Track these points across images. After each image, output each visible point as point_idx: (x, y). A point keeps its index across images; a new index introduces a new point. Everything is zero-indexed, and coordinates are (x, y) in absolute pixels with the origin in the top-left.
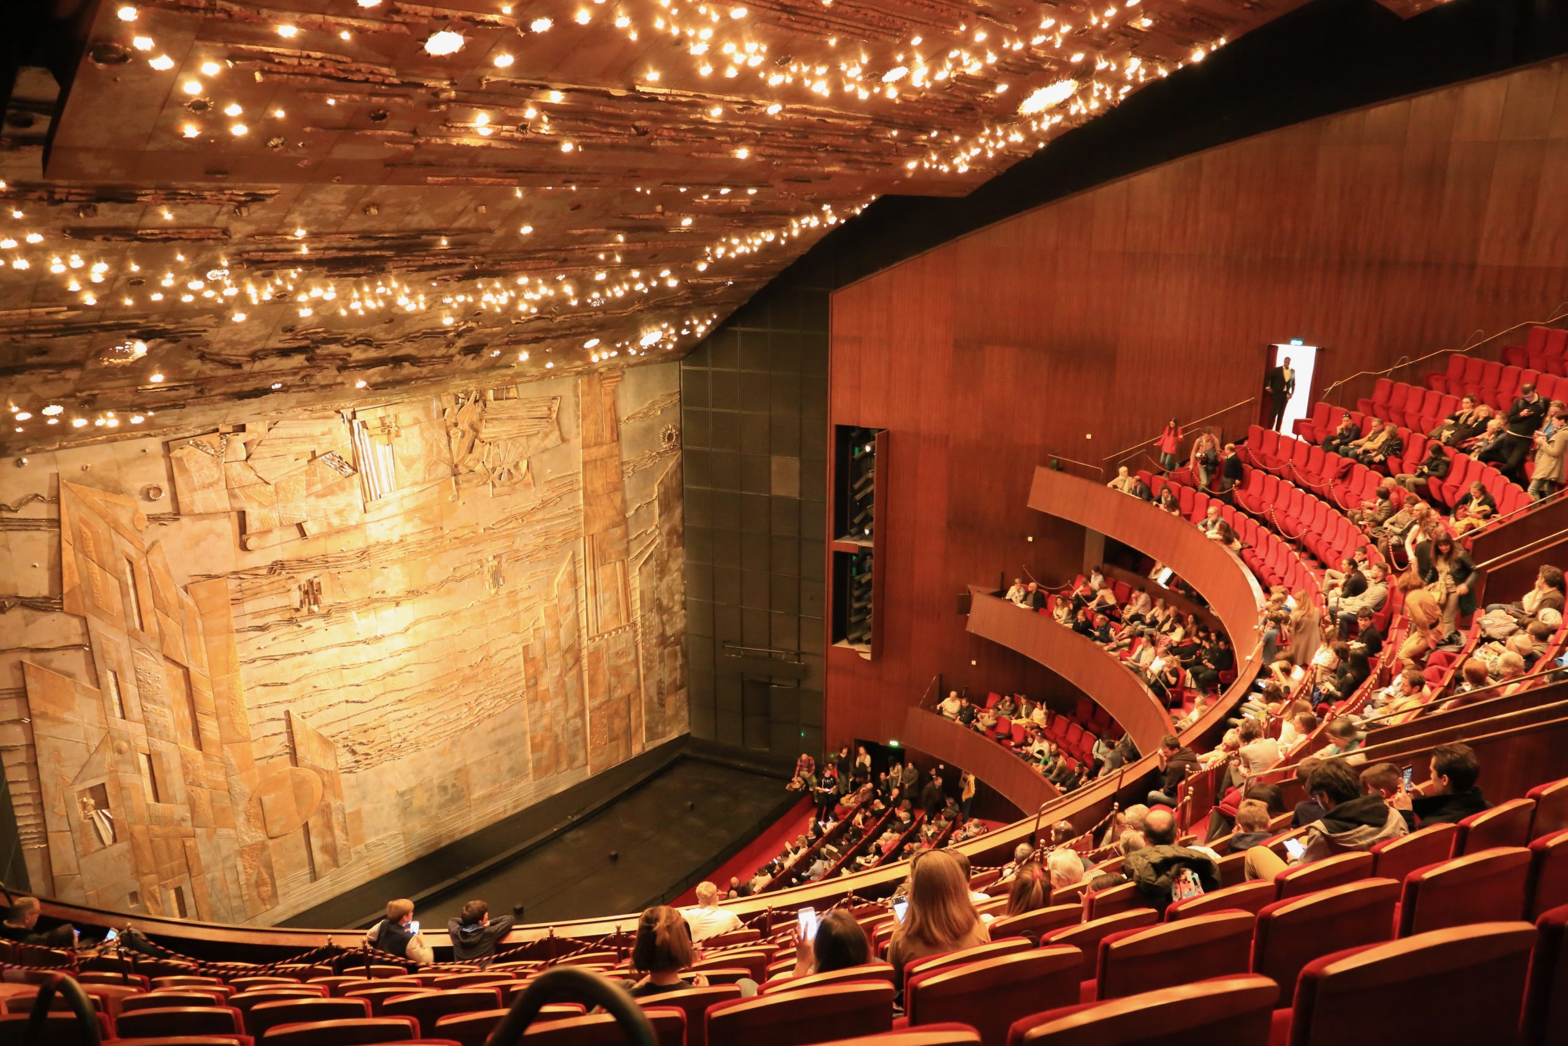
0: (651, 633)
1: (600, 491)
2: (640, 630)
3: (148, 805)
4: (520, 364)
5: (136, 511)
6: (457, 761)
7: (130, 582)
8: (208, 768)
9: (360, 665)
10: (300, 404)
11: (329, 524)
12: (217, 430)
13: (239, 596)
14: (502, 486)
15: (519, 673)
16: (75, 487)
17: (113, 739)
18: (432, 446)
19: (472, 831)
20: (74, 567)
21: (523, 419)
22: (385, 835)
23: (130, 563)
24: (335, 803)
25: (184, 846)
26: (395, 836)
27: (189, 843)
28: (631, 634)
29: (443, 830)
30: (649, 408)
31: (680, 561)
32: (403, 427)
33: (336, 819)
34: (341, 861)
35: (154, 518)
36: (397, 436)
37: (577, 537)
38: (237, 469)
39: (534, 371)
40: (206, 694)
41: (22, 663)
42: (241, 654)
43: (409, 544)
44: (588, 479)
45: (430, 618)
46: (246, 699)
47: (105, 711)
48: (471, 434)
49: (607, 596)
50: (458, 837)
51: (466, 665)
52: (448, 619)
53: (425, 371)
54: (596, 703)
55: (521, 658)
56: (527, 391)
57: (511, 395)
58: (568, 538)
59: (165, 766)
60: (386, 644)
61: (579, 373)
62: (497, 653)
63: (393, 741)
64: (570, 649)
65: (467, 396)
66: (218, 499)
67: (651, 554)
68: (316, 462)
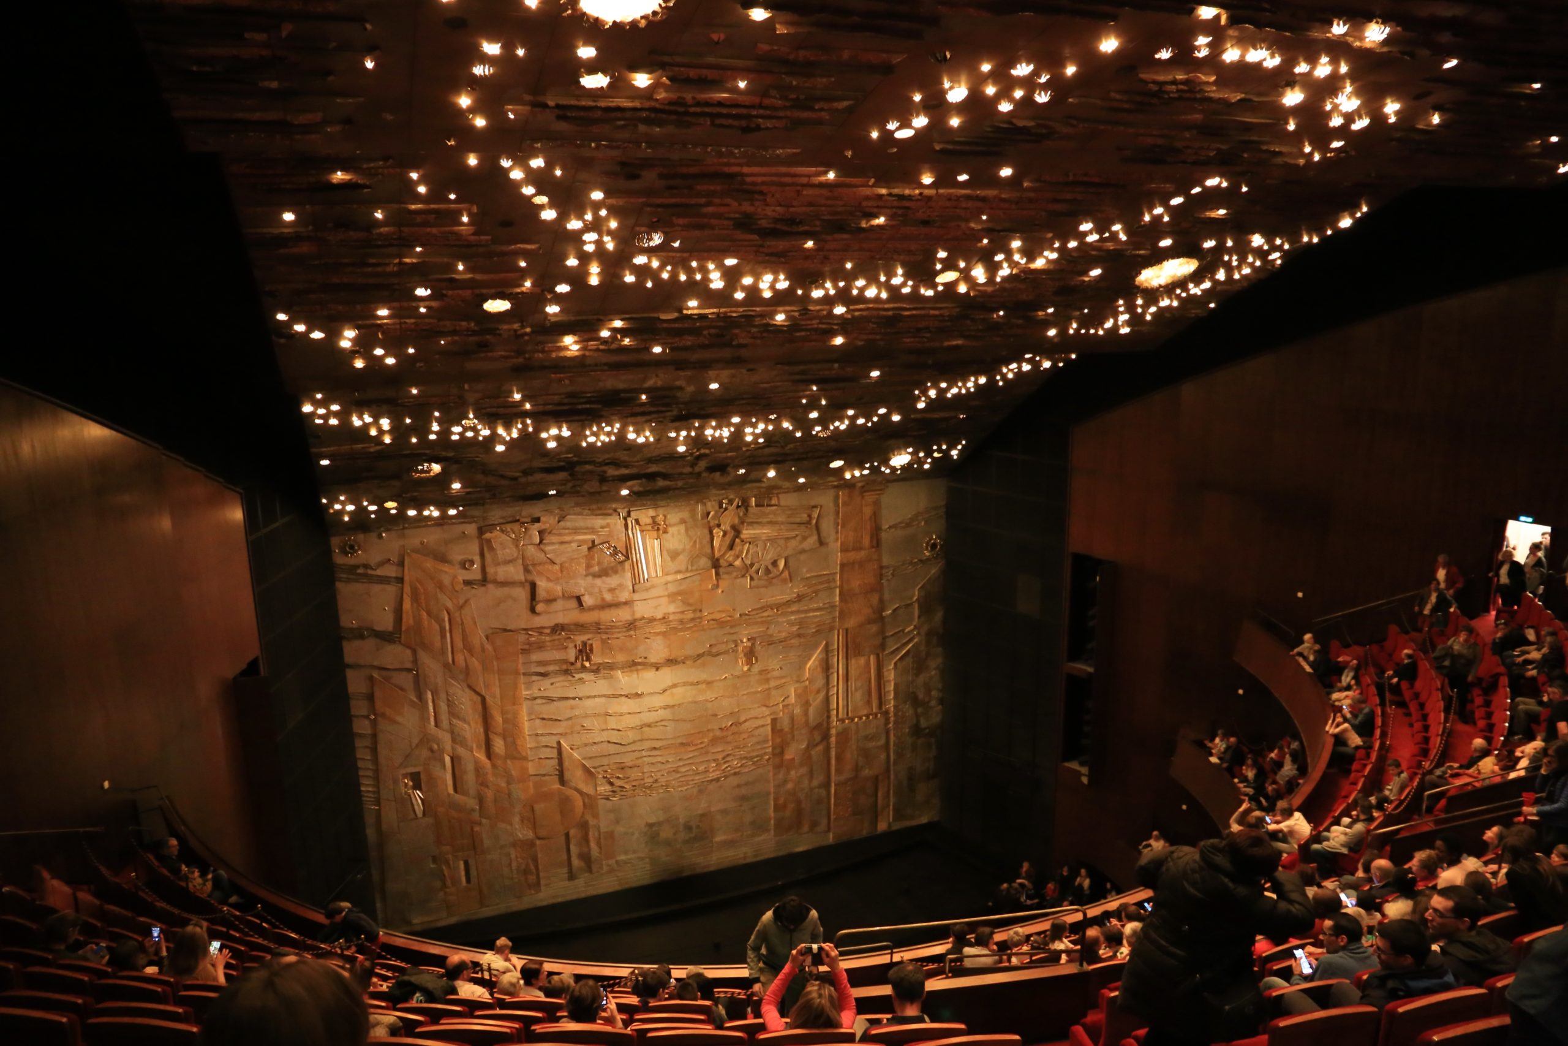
0: (904, 723)
1: (857, 590)
2: (892, 719)
3: (449, 795)
4: (769, 479)
5: (455, 577)
6: (703, 806)
7: (447, 628)
8: (494, 775)
9: (621, 715)
10: (577, 504)
11: (603, 599)
12: (518, 521)
13: (527, 647)
14: (759, 579)
15: (766, 741)
16: (414, 555)
17: (428, 741)
18: (695, 542)
19: (712, 869)
20: (410, 612)
21: (782, 523)
22: (633, 856)
23: (449, 613)
24: (592, 822)
25: (472, 829)
26: (642, 859)
27: (477, 829)
28: (883, 721)
29: (686, 863)
30: (913, 519)
31: (939, 661)
32: (671, 525)
33: (592, 835)
34: (594, 868)
35: (468, 583)
36: (665, 532)
37: (831, 629)
38: (531, 551)
39: (787, 484)
40: (498, 719)
41: (372, 676)
42: (525, 692)
43: (671, 621)
44: (845, 579)
45: (685, 684)
46: (526, 726)
47: (424, 718)
48: (732, 534)
49: (859, 684)
50: (699, 871)
51: (716, 727)
52: (704, 686)
53: (680, 484)
54: (842, 778)
55: (769, 728)
56: (789, 500)
57: (773, 502)
58: (824, 630)
59: (463, 766)
60: (647, 702)
61: (836, 487)
62: (745, 721)
63: (646, 780)
64: (818, 726)
65: (731, 502)
66: (515, 572)
67: (908, 652)
68: (595, 550)
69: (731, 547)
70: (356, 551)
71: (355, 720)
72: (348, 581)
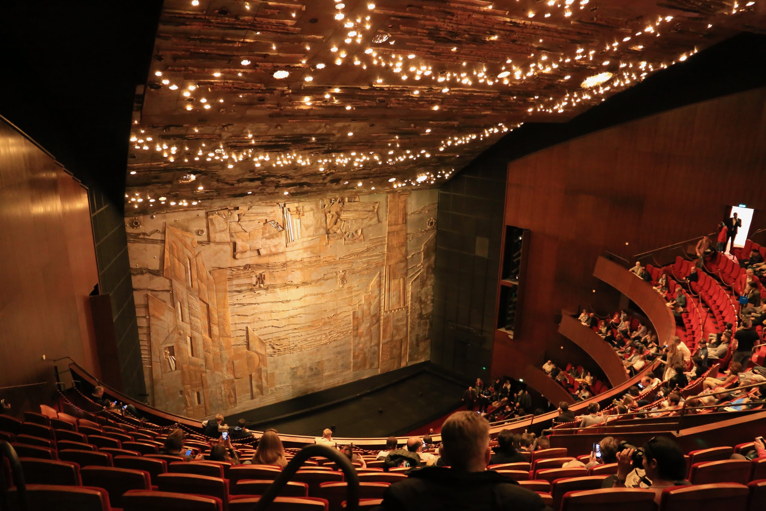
0: (415, 312)
1: (395, 245)
2: (410, 311)
3: (189, 357)
4: (358, 187)
5: (193, 239)
6: (318, 358)
7: (189, 267)
8: (213, 346)
9: (279, 311)
10: (260, 200)
11: (271, 251)
12: (227, 209)
13: (231, 277)
14: (349, 240)
15: (350, 323)
16: (171, 228)
17: (178, 329)
18: (318, 220)
19: (322, 389)
20: (169, 260)
21: (361, 211)
22: (284, 385)
23: (190, 260)
24: (263, 368)
25: (201, 376)
26: (288, 386)
27: (204, 375)
28: (405, 312)
29: (310, 387)
30: (422, 210)
31: (432, 280)
32: (306, 212)
33: (263, 375)
34: (264, 393)
35: (200, 243)
36: (303, 215)
37: (383, 265)
38: (234, 225)
39: (366, 191)
40: (215, 315)
41: (147, 295)
42: (230, 301)
43: (305, 262)
44: (390, 240)
45: (311, 295)
46: (230, 319)
47: (176, 317)
48: (336, 216)
49: (395, 293)
50: (316, 391)
51: (326, 317)
52: (320, 296)
53: (315, 189)
54: (386, 341)
55: (352, 317)
56: (364, 199)
57: (356, 200)
58: (378, 266)
59: (197, 342)
60: (292, 305)
61: (388, 192)
62: (340, 314)
63: (291, 346)
64: (375, 315)
65: (336, 200)
66: (225, 237)
67: (418, 276)
68: (267, 224)
69: (335, 223)
70: (139, 226)
71: (137, 318)
72: (134, 242)
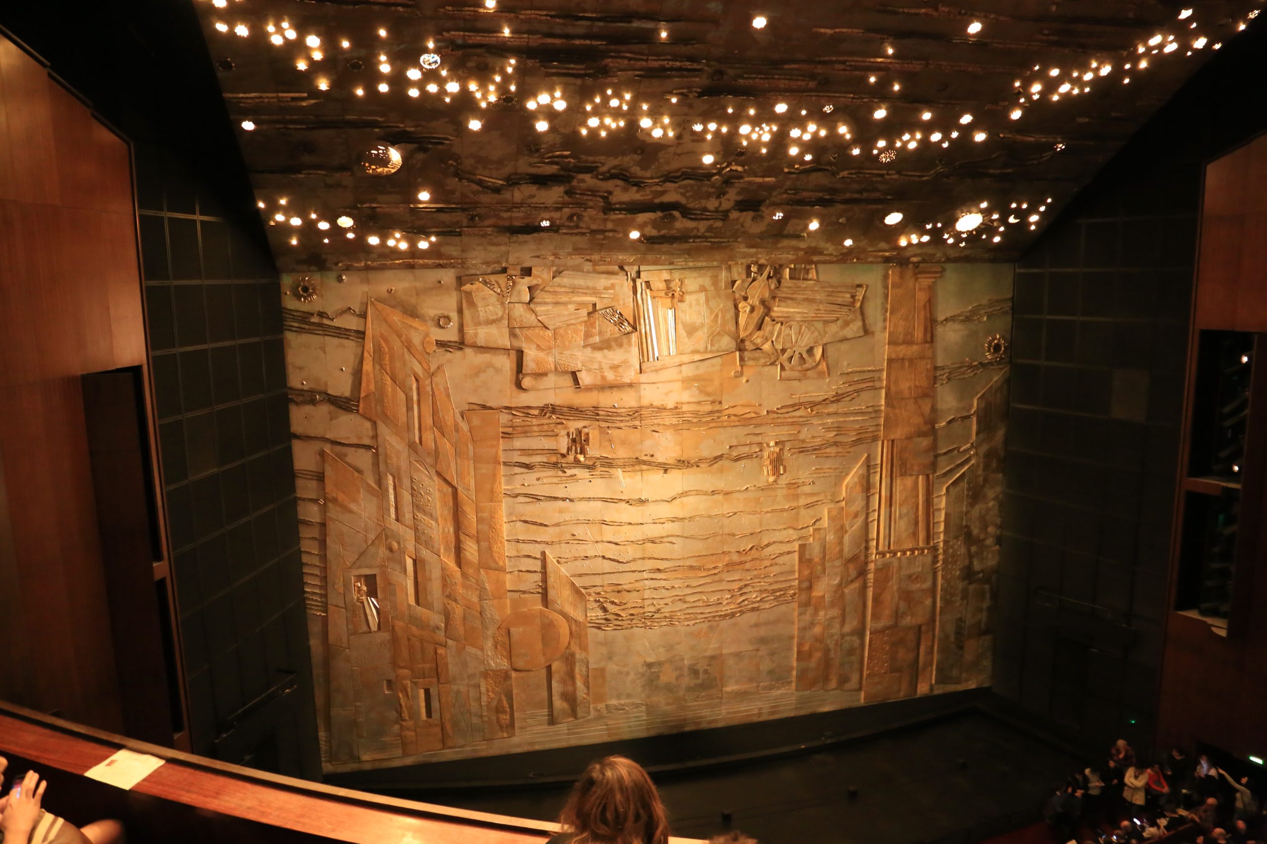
0: (955, 562)
1: (906, 394)
2: (941, 557)
3: (409, 606)
4: (810, 234)
5: (427, 335)
6: (711, 647)
7: (415, 398)
8: (464, 586)
9: (620, 524)
10: (577, 250)
11: (603, 378)
12: (505, 271)
13: (509, 430)
14: (792, 369)
15: (793, 572)
16: (380, 306)
17: (387, 537)
18: (717, 316)
19: (720, 725)
20: (372, 376)
21: (821, 302)
22: (628, 701)
23: (417, 380)
24: (580, 655)
25: (436, 653)
26: (637, 706)
27: (441, 651)
28: (929, 559)
29: (690, 714)
30: (974, 312)
31: (999, 489)
32: (688, 293)
33: (579, 670)
34: (580, 712)
35: (441, 344)
36: (681, 300)
37: (875, 439)
38: (519, 311)
39: (830, 248)
40: (471, 516)
41: (324, 451)
42: (504, 486)
43: (684, 413)
44: (892, 379)
45: (698, 493)
46: (505, 530)
47: (383, 510)
48: (760, 311)
49: (904, 511)
50: (705, 726)
51: (733, 549)
52: (720, 497)
53: (702, 227)
54: (880, 625)
55: (796, 556)
56: (831, 274)
57: (810, 276)
58: (865, 439)
59: (428, 573)
60: (652, 511)
61: (887, 260)
62: (768, 545)
63: (646, 610)
64: (854, 559)
65: (761, 268)
66: (499, 336)
67: (963, 475)
68: (596, 315)
69: (759, 327)
70: (310, 295)
71: (300, 502)
72: (300, 331)
